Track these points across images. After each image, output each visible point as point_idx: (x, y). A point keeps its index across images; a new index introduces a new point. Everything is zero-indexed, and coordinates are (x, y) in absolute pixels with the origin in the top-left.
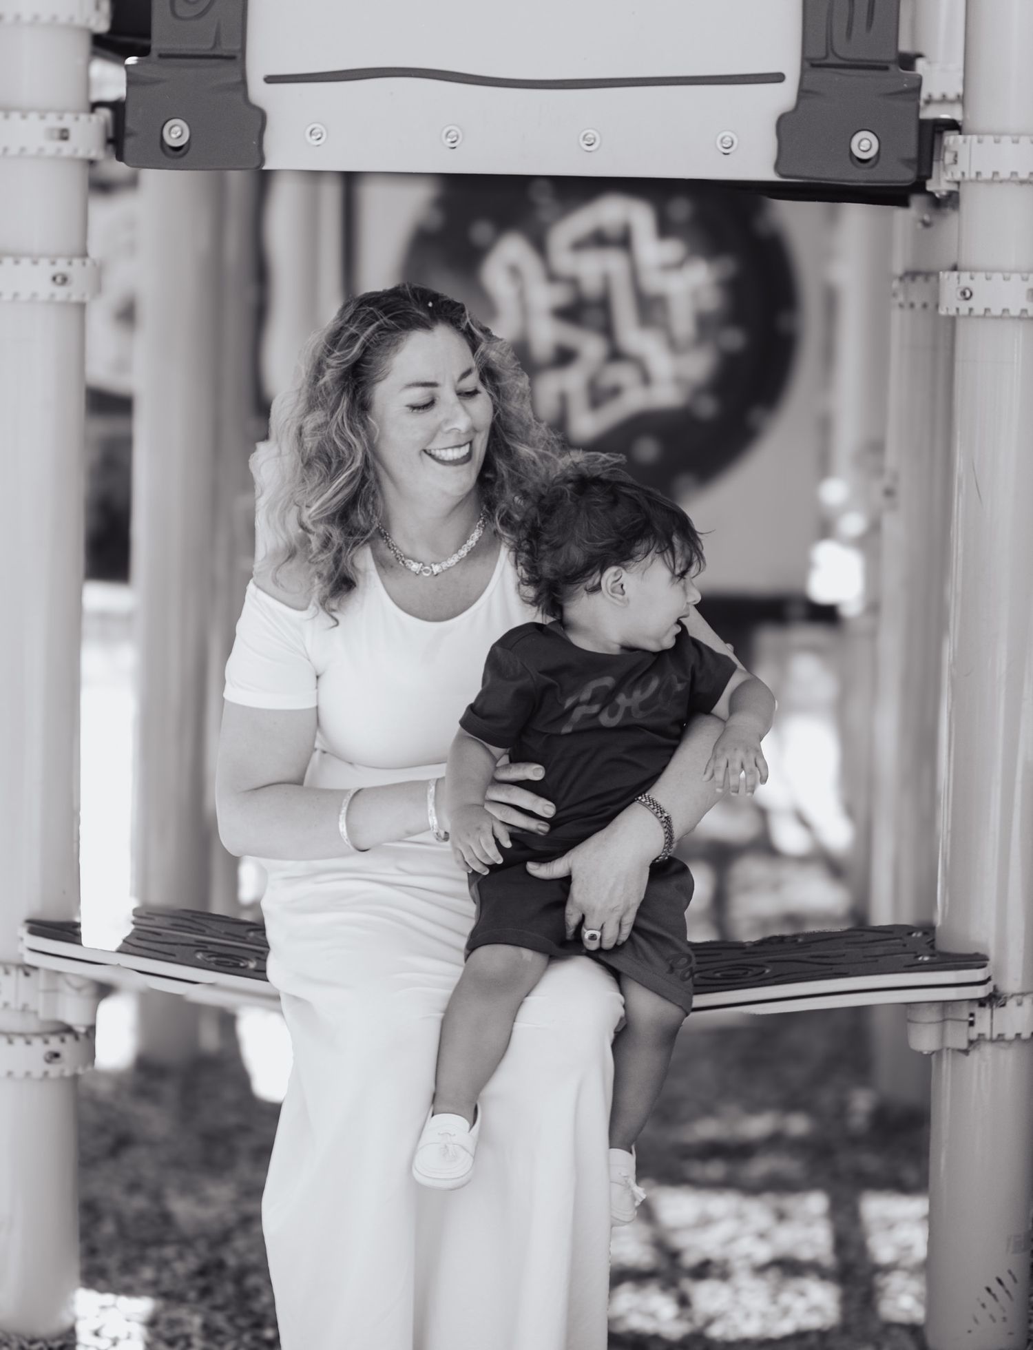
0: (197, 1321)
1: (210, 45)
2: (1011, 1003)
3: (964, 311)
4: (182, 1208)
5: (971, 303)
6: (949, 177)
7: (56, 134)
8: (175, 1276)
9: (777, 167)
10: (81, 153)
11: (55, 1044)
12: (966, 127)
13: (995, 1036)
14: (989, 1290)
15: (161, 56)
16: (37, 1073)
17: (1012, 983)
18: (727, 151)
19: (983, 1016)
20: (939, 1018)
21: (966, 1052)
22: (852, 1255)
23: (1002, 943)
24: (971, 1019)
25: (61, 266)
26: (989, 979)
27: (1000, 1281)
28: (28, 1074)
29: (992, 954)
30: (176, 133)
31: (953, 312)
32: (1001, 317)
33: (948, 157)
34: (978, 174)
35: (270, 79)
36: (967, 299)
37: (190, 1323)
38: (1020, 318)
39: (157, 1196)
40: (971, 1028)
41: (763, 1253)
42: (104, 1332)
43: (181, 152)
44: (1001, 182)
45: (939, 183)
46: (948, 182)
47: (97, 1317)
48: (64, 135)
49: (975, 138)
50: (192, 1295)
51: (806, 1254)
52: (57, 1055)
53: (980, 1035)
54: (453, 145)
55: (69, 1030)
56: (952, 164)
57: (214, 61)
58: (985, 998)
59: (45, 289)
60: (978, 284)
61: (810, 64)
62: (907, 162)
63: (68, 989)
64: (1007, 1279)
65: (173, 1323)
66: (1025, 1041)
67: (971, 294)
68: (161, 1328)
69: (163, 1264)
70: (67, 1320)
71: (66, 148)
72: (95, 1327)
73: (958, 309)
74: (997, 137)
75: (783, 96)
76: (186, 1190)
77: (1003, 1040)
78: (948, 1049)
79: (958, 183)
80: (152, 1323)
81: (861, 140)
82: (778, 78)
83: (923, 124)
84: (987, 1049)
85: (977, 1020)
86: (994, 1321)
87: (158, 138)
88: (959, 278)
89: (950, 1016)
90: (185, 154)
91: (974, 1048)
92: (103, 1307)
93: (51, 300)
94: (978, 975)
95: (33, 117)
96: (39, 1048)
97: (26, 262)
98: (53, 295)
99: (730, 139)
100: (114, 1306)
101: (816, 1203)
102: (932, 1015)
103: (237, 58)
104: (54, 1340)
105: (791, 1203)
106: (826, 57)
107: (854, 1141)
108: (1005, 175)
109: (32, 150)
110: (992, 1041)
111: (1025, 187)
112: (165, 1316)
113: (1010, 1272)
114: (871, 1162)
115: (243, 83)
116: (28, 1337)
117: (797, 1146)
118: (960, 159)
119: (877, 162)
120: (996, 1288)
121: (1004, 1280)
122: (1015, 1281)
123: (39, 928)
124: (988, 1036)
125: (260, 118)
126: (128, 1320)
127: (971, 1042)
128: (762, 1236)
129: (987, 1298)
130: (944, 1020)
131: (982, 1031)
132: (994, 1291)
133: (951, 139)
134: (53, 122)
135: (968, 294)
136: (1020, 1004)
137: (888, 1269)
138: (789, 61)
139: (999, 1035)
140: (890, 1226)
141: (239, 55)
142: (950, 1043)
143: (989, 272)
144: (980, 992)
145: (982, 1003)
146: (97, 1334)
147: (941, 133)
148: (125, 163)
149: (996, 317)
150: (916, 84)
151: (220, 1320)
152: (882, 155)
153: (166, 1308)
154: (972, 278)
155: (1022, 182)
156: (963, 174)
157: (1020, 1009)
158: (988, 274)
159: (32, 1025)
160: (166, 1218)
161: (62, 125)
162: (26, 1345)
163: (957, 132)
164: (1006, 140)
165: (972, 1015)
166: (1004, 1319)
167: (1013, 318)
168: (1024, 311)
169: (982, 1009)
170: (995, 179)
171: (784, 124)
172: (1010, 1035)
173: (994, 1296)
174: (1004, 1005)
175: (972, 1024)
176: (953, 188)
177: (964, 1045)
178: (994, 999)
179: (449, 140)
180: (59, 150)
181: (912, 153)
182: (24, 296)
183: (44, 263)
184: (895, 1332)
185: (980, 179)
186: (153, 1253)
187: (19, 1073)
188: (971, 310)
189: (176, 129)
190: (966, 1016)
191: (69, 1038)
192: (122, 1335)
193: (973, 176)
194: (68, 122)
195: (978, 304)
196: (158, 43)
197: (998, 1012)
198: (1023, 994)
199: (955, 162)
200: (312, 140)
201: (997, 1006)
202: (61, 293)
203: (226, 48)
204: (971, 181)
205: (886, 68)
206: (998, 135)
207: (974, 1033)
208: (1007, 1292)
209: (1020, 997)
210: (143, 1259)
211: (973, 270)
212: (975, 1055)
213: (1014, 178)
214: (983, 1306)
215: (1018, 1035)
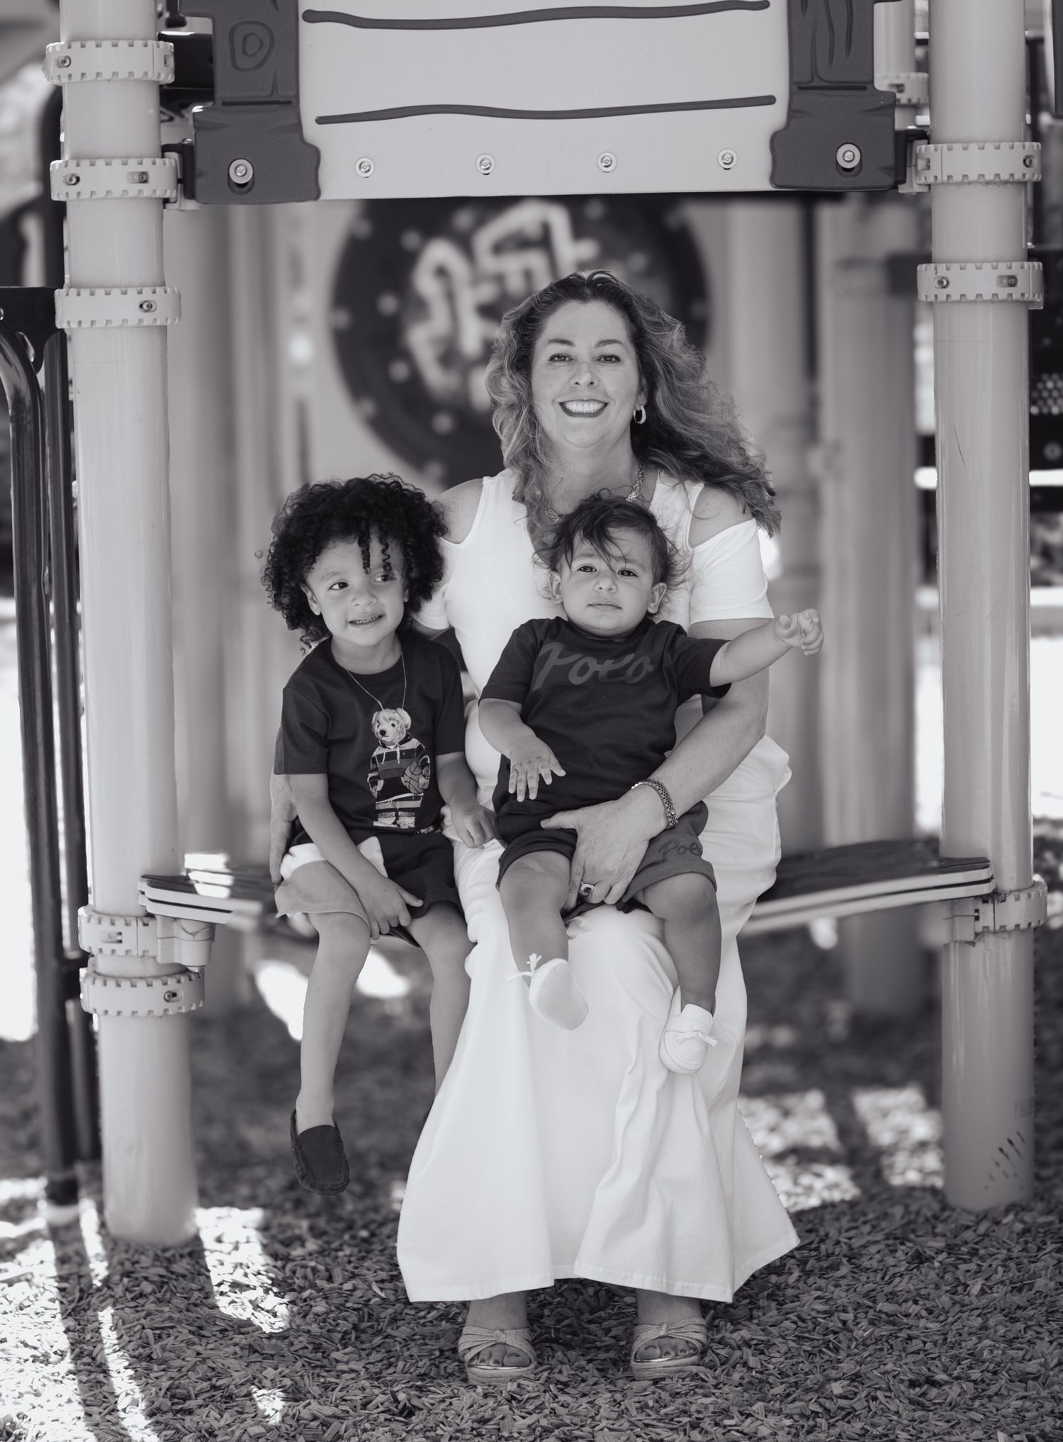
0: (305, 1224)
1: (269, 93)
2: (1011, 899)
3: (942, 297)
4: (256, 1136)
5: (947, 291)
6: (923, 181)
7: (136, 178)
8: (269, 1191)
9: (773, 179)
10: (159, 194)
11: (172, 984)
12: (934, 136)
13: (997, 928)
14: (1001, 1150)
15: (224, 104)
16: (158, 1012)
17: (1008, 881)
18: (727, 167)
19: (987, 910)
20: (950, 916)
21: (972, 943)
22: (855, 1141)
23: (997, 847)
24: (976, 914)
25: (147, 295)
26: (992, 878)
27: (1010, 1142)
28: (150, 1012)
29: (990, 857)
30: (241, 171)
31: (932, 299)
32: (975, 302)
33: (921, 164)
34: (949, 177)
35: (322, 120)
36: (944, 287)
37: (299, 1227)
38: (992, 302)
39: (230, 1125)
40: (977, 922)
41: (776, 1144)
42: (224, 1238)
43: (246, 188)
44: (969, 183)
45: (912, 186)
46: (920, 185)
47: (217, 1226)
48: (143, 178)
49: (945, 146)
50: (288, 1206)
51: (816, 1142)
52: (174, 995)
53: (984, 927)
54: (487, 172)
55: (184, 970)
56: (924, 170)
57: (274, 106)
58: (988, 895)
59: (135, 315)
60: (954, 274)
61: (798, 87)
62: (886, 169)
63: (184, 935)
64: (1015, 1139)
65: (284, 1227)
66: (1023, 931)
67: (948, 283)
68: (274, 1231)
69: (256, 1183)
70: (192, 1231)
71: (147, 190)
72: (217, 1234)
73: (936, 296)
74: (965, 145)
75: (775, 116)
76: (255, 1121)
77: (1005, 931)
78: (955, 942)
79: (929, 186)
80: (264, 1228)
81: (845, 152)
82: (770, 100)
83: (898, 134)
84: (990, 940)
85: (981, 915)
86: (1007, 1176)
87: (226, 178)
88: (936, 269)
89: (958, 913)
90: (250, 190)
91: (979, 940)
92: (219, 1218)
93: (139, 326)
94: (982, 874)
95: (116, 163)
96: (159, 989)
97: (116, 292)
98: (141, 321)
99: (729, 156)
100: (229, 1216)
101: (814, 1099)
102: (944, 912)
103: (291, 103)
104: (182, 1248)
105: (791, 1101)
106: (811, 81)
107: (837, 1047)
108: (973, 177)
109: (117, 193)
110: (995, 932)
111: (990, 186)
112: (275, 1222)
113: (1018, 1134)
114: (855, 1063)
115: (298, 125)
116: (160, 1247)
117: (787, 1055)
118: (932, 164)
119: (860, 171)
120: (1007, 1148)
121: (1013, 1141)
122: (1023, 1141)
123: (157, 881)
124: (992, 929)
125: (315, 154)
126: (244, 1227)
127: (977, 934)
128: (773, 1129)
129: (1000, 1157)
130: (953, 917)
131: (986, 925)
132: (1005, 1150)
133: (921, 147)
134: (134, 166)
135: (945, 283)
136: (1017, 899)
137: (891, 1150)
138: (778, 86)
139: (1001, 927)
140: (885, 1114)
141: (294, 100)
142: (958, 937)
143: (963, 263)
144: (985, 889)
145: (985, 899)
146: (219, 1240)
147: (912, 142)
148: (197, 201)
149: (970, 302)
150: (892, 101)
151: (322, 1223)
152: (864, 162)
153: (275, 1215)
154: (948, 269)
155: (988, 183)
156: (936, 178)
157: (1018, 903)
158: (963, 265)
159: (150, 969)
160: (243, 1146)
161: (141, 169)
162: (159, 1253)
163: (926, 141)
164: (973, 147)
165: (977, 911)
166: (1016, 1175)
167: (986, 302)
168: (995, 295)
169: (986, 905)
170: (965, 181)
171: (777, 142)
172: (1010, 926)
173: (1006, 1155)
174: (1004, 901)
175: (977, 918)
176: (925, 189)
177: (971, 937)
178: (995, 897)
179: (483, 167)
180: (140, 191)
181: (890, 162)
182: (117, 322)
183: (132, 292)
184: (918, 1194)
185: (951, 182)
186: (245, 1174)
187: (143, 1012)
188: (948, 296)
189: (241, 168)
190: (972, 912)
191: (183, 979)
192: (242, 1240)
193: (945, 179)
194: (147, 166)
195: (954, 291)
196: (222, 91)
197: (999, 906)
198: (1019, 891)
199: (928, 167)
200: (361, 173)
201: (998, 901)
202: (148, 318)
203: (282, 94)
204: (943, 183)
205: (865, 88)
206: (966, 144)
207: (979, 927)
208: (1017, 1151)
209: (1017, 893)
210: (236, 1179)
211: (948, 262)
212: (980, 946)
213: (982, 180)
214: (997, 1164)
215: (1017, 926)
